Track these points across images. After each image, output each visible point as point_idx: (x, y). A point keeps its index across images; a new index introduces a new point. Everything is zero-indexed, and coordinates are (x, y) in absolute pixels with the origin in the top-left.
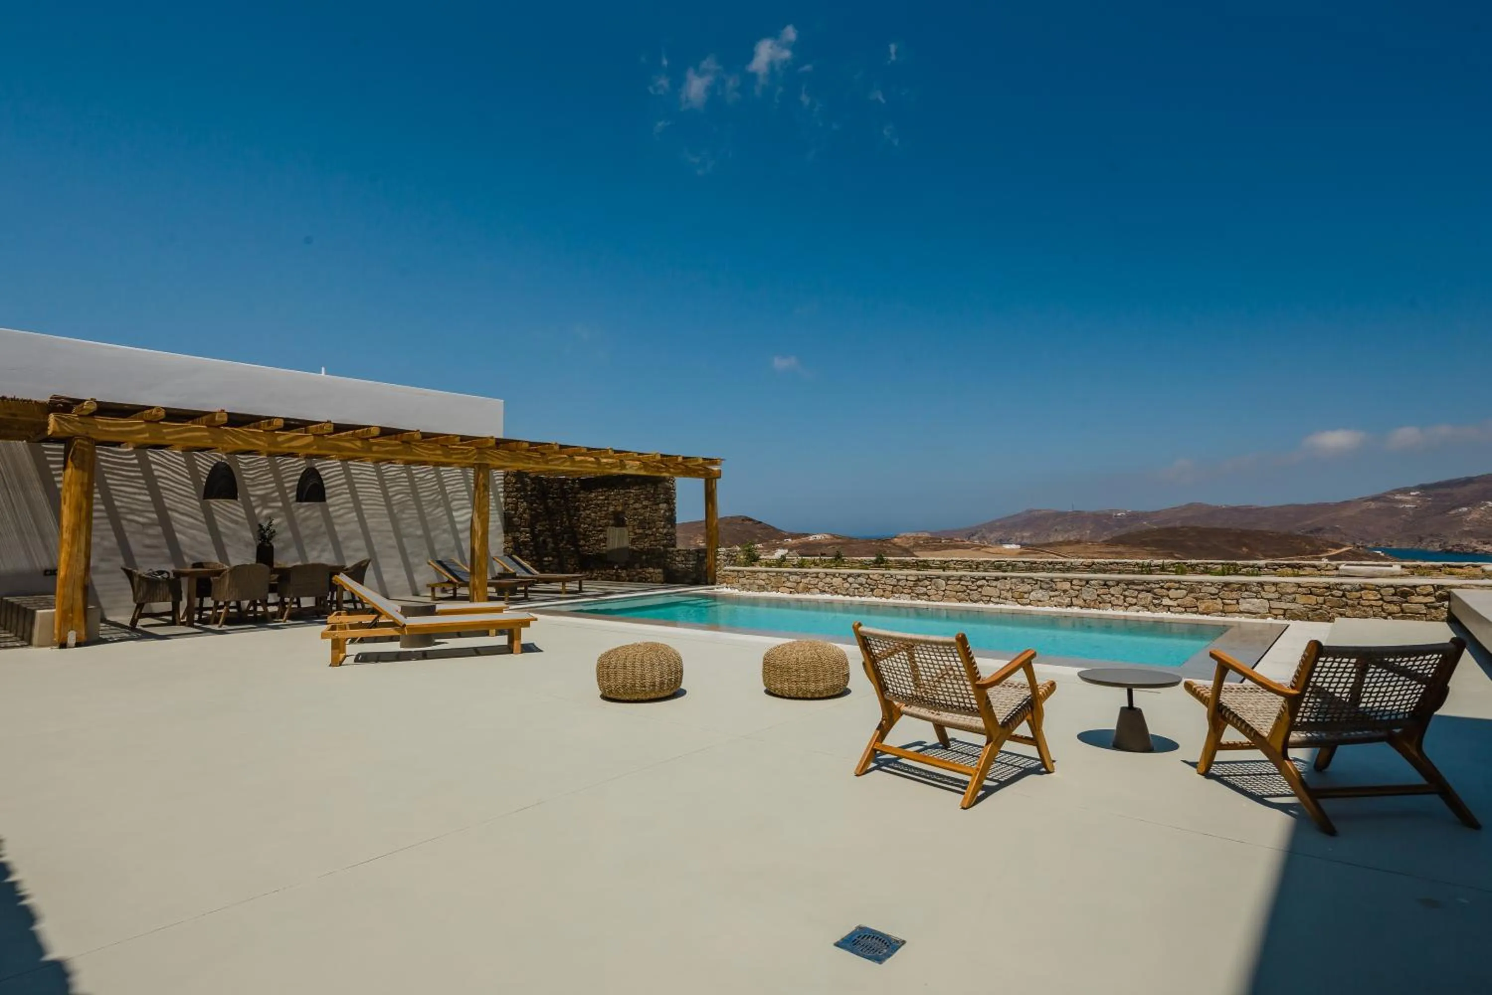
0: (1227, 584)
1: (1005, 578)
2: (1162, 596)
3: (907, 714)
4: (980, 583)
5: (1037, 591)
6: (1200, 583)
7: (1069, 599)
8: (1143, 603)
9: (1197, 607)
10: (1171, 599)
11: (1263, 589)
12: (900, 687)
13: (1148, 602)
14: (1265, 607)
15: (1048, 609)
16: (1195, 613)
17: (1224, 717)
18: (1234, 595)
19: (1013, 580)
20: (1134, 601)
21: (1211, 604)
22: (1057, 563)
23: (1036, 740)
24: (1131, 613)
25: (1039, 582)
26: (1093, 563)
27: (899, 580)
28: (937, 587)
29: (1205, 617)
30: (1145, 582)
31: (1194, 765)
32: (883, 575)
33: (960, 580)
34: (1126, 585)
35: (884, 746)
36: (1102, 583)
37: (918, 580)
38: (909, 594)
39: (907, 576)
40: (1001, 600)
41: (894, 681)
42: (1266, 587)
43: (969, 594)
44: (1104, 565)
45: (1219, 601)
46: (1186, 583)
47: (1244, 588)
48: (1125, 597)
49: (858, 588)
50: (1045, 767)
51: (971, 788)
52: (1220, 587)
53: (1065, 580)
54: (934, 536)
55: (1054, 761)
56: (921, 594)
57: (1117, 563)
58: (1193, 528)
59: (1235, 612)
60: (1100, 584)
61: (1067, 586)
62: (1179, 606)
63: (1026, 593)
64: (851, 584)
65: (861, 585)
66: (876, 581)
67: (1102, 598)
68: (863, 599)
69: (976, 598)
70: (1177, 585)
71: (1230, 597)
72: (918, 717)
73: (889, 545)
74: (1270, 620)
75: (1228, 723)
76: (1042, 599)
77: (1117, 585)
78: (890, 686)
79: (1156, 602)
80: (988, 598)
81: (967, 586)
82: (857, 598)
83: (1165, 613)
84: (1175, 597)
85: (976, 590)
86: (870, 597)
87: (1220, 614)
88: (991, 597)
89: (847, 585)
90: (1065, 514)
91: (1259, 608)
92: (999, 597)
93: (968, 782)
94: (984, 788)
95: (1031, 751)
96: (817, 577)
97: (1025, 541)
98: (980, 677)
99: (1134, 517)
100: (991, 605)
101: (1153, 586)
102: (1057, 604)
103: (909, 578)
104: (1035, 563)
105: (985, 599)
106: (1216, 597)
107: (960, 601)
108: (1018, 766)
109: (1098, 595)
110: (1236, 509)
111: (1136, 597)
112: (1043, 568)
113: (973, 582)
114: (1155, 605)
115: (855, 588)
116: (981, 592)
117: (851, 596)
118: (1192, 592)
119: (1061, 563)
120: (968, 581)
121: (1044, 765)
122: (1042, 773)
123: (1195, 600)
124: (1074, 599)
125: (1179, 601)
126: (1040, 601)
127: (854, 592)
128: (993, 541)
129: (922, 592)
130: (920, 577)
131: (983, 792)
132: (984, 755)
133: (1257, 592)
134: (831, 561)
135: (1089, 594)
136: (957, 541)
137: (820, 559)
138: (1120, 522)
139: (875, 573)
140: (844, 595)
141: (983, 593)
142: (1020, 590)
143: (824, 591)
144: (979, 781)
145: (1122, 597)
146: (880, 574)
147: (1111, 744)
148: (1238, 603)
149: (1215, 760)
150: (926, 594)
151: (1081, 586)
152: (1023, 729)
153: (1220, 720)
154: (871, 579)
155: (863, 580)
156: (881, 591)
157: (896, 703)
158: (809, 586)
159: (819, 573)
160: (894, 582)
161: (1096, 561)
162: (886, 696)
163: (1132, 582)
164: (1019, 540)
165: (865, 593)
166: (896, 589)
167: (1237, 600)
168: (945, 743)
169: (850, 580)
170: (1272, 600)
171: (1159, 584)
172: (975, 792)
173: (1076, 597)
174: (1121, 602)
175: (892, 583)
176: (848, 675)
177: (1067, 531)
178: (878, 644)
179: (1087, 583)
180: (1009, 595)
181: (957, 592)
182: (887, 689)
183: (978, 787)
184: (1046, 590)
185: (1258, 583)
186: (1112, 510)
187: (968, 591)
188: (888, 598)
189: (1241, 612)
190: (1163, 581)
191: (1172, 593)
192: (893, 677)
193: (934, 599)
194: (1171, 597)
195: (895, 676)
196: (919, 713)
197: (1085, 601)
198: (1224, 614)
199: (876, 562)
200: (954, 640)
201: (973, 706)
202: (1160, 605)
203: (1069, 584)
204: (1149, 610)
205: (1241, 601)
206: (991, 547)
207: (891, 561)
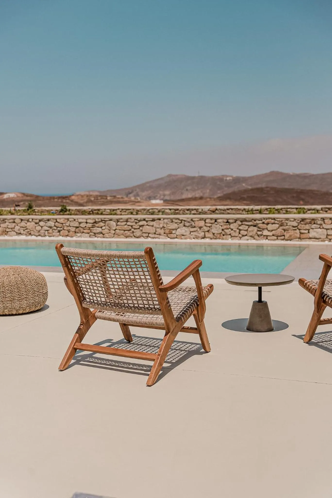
0: (303, 220)
1: (160, 219)
2: (263, 229)
3: (100, 318)
4: (141, 223)
5: (182, 228)
6: (287, 219)
7: (203, 233)
8: (251, 234)
9: (284, 236)
10: (269, 231)
11: (324, 222)
12: (96, 296)
13: (254, 234)
14: (324, 234)
15: (188, 240)
16: (283, 240)
17: (325, 302)
18: (307, 227)
19: (166, 221)
20: (245, 233)
21: (292, 234)
22: (192, 210)
23: (198, 330)
24: (243, 241)
25: (183, 221)
26: (216, 209)
27: (80, 223)
28: (110, 227)
29: (289, 242)
30: (253, 219)
31: (300, 337)
32: (68, 219)
33: (127, 221)
34: (241, 222)
35: (83, 345)
36: (226, 221)
37: (95, 222)
38: (88, 233)
39: (87, 219)
40: (156, 236)
41: (91, 292)
42: (326, 221)
43: (133, 232)
44: (223, 210)
45: (298, 231)
46: (278, 220)
47: (313, 222)
48: (240, 230)
49: (48, 230)
50: (204, 348)
51: (154, 370)
52: (299, 222)
53: (201, 219)
54: (102, 194)
55: (210, 344)
56: (98, 233)
57: (232, 209)
58: (272, 188)
59: (306, 238)
60: (224, 222)
61: (202, 223)
62: (273, 235)
63: (173, 230)
64: (42, 227)
65: (51, 227)
66: (62, 224)
67: (225, 231)
68: (52, 238)
69: (138, 235)
70: (273, 221)
71: (304, 228)
72: (110, 319)
73: (68, 201)
74: (327, 242)
75: (327, 305)
76: (185, 234)
77: (235, 222)
78: (87, 296)
79: (259, 233)
80: (147, 235)
81: (132, 226)
82: (47, 238)
83: (264, 240)
84: (271, 229)
85: (139, 228)
86: (57, 236)
87: (298, 239)
88: (149, 233)
89: (38, 228)
90: (193, 178)
91: (321, 235)
92: (155, 233)
93: (151, 367)
94: (163, 369)
95: (195, 338)
96: (14, 222)
97: (167, 198)
98: (162, 283)
99: (237, 180)
100: (149, 240)
101: (258, 222)
102: (194, 237)
103: (88, 221)
104: (178, 210)
105: (145, 235)
106: (296, 228)
107: (127, 237)
108: (184, 350)
109: (223, 230)
110: (298, 176)
111: (247, 230)
112: (184, 212)
113: (136, 223)
114: (258, 236)
115: (45, 230)
116: (142, 230)
117: (42, 236)
118: (282, 226)
119: (195, 209)
120: (133, 222)
121: (204, 347)
122: (202, 353)
123: (283, 231)
124: (207, 233)
125: (274, 232)
126: (183, 235)
127: (45, 233)
128: (144, 198)
129: (98, 231)
130: (97, 220)
131: (162, 372)
132: (163, 345)
133: (321, 225)
134: (24, 211)
135: (217, 229)
136: (119, 198)
137: (15, 210)
138: (229, 184)
139: (61, 218)
140: (37, 236)
141: (143, 231)
142: (170, 228)
143: (20, 234)
144: (161, 364)
145: (238, 231)
146: (65, 219)
147: (246, 328)
148: (309, 232)
149: (316, 332)
150: (101, 233)
151: (212, 223)
152: (191, 322)
153: (322, 304)
154: (58, 223)
155: (51, 223)
156: (67, 231)
157: (92, 310)
158: (7, 230)
159: (15, 219)
160: (77, 224)
161: (218, 207)
162: (83, 305)
163: (245, 220)
164: (162, 197)
165: (54, 233)
166: (78, 230)
167: (309, 230)
168: (128, 338)
169: (42, 223)
170: (328, 229)
171: (262, 220)
172: (157, 372)
173: (208, 231)
174: (237, 234)
175: (75, 225)
176: (46, 293)
177: (194, 190)
178: (78, 261)
179: (216, 221)
180: (162, 231)
181: (125, 231)
182: (85, 299)
183: (159, 369)
184: (188, 227)
185: (321, 218)
186: (223, 176)
187: (133, 230)
188: (72, 237)
189: (310, 238)
190: (264, 219)
191: (270, 227)
192: (90, 289)
193: (108, 237)
194: (269, 229)
195: (92, 287)
196: (111, 317)
197: (214, 234)
198: (300, 240)
199: (62, 210)
200: (143, 253)
201: (156, 307)
202: (261, 235)
203: (204, 222)
204: (254, 239)
205: (311, 230)
206: (143, 202)
207: (72, 210)
